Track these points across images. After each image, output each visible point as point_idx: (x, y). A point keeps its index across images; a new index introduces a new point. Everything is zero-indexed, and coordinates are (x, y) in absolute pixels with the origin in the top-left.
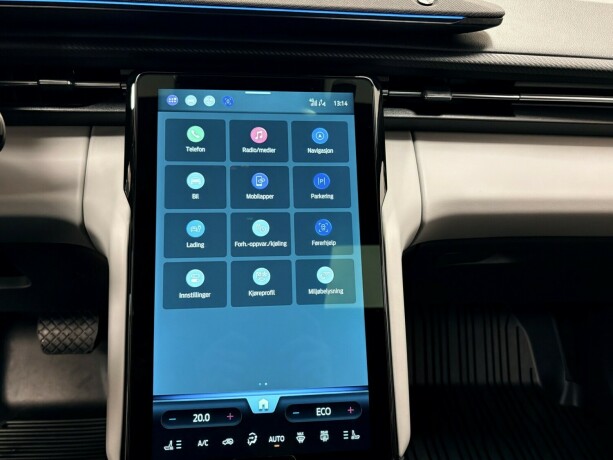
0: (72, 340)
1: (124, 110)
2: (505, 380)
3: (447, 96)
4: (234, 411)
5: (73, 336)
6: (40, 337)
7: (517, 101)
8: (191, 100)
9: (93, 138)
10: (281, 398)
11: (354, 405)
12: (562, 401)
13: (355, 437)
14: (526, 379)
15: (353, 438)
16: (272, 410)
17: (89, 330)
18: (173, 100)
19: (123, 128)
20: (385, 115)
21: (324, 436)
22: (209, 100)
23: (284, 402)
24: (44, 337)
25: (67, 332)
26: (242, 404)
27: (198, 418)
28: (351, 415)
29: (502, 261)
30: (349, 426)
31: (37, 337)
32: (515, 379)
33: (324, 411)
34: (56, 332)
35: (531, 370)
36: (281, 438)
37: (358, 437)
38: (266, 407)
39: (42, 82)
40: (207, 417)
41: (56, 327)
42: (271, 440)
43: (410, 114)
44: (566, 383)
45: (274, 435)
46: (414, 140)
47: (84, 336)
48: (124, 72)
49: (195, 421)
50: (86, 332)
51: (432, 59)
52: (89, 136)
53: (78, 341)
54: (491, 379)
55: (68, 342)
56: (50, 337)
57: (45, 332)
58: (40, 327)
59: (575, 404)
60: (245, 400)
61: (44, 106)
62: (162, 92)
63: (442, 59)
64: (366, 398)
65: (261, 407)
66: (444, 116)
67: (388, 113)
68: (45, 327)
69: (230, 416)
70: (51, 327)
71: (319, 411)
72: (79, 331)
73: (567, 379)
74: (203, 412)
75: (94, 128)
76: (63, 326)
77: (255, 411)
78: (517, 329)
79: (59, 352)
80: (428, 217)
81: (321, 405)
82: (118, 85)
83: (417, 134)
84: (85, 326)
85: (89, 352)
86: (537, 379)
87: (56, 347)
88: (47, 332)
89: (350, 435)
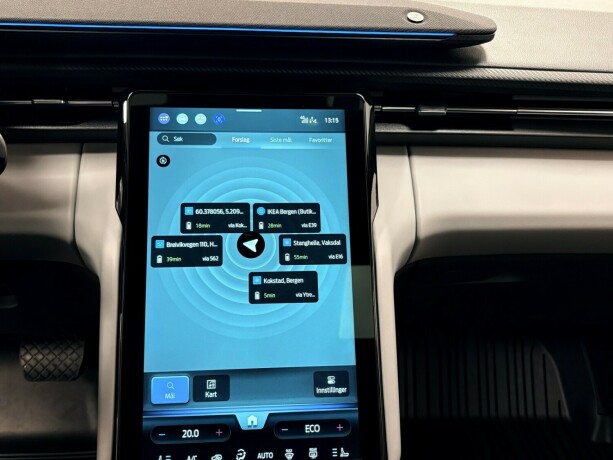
0: (56, 366)
1: (116, 127)
2: (530, 413)
3: (442, 111)
4: (223, 427)
5: (57, 362)
6: (23, 362)
7: (515, 114)
8: (182, 119)
9: (84, 155)
10: (270, 415)
11: (343, 422)
12: (594, 438)
13: (344, 454)
14: (553, 412)
15: (342, 455)
16: (261, 426)
17: (74, 356)
18: (164, 118)
19: (116, 145)
20: (377, 131)
21: (313, 453)
22: (201, 119)
23: (273, 419)
24: (26, 362)
25: (51, 357)
26: (232, 420)
27: (187, 434)
28: (341, 432)
29: (510, 279)
30: (338, 443)
31: (19, 362)
32: (541, 412)
33: (313, 428)
34: (40, 357)
35: (559, 402)
36: (270, 455)
37: (347, 455)
38: (255, 423)
39: (36, 101)
40: (196, 433)
41: (39, 352)
42: (260, 456)
43: (404, 129)
44: (598, 418)
45: (263, 451)
46: (410, 155)
47: (68, 362)
48: (115, 90)
49: (184, 436)
50: (71, 358)
51: (424, 75)
52: (81, 153)
53: (62, 367)
54: (514, 412)
55: (51, 368)
56: (33, 363)
57: (28, 357)
58: (22, 352)
59: (608, 440)
60: (234, 417)
61: (37, 125)
62: (154, 110)
63: (434, 75)
64: (356, 416)
65: (250, 424)
66: (439, 131)
67: (381, 129)
68: (28, 352)
69: (219, 432)
70: (34, 351)
71: (308, 428)
72: (63, 356)
73: (599, 414)
74: (193, 428)
75: (85, 145)
76: (46, 351)
77: (244, 427)
78: (544, 356)
79: (43, 379)
80: (423, 234)
81: (310, 422)
82: (110, 102)
83: (413, 149)
84: (69, 352)
85: (74, 379)
86: (566, 413)
87: (38, 373)
88: (29, 358)
89: (339, 452)
